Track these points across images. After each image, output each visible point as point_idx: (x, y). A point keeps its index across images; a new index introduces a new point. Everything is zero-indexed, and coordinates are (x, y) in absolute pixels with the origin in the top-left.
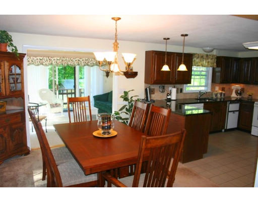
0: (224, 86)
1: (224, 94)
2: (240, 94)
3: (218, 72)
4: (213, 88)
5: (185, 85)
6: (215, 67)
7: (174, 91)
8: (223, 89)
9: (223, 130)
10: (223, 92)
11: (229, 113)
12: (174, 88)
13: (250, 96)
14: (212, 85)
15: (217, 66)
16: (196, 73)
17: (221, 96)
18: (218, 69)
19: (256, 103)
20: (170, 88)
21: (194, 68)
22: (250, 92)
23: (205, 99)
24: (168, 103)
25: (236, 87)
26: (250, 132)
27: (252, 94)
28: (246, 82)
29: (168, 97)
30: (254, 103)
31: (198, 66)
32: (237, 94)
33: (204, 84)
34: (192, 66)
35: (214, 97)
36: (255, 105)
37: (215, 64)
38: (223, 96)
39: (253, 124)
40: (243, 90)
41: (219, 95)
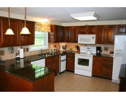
0: (56, 44)
1: (56, 49)
2: (65, 49)
3: (52, 35)
4: (49, 46)
5: (30, 46)
6: (50, 32)
7: (22, 51)
8: (55, 46)
9: (58, 74)
10: (56, 48)
11: (61, 62)
12: (22, 48)
13: (71, 49)
14: (49, 44)
15: (51, 31)
16: (38, 36)
17: (54, 51)
18: (52, 33)
19: (76, 54)
20: (18, 49)
21: (36, 33)
22: (70, 47)
23: (45, 54)
24: (17, 61)
25: (63, 44)
26: (74, 72)
27: (72, 48)
28: (68, 41)
29: (17, 56)
30: (75, 54)
31: (39, 31)
32: (63, 49)
33: (43, 44)
34: (34, 31)
35: (50, 52)
36: (75, 55)
37: (50, 30)
38: (55, 51)
39: (75, 67)
40: (66, 46)
41: (53, 50)
